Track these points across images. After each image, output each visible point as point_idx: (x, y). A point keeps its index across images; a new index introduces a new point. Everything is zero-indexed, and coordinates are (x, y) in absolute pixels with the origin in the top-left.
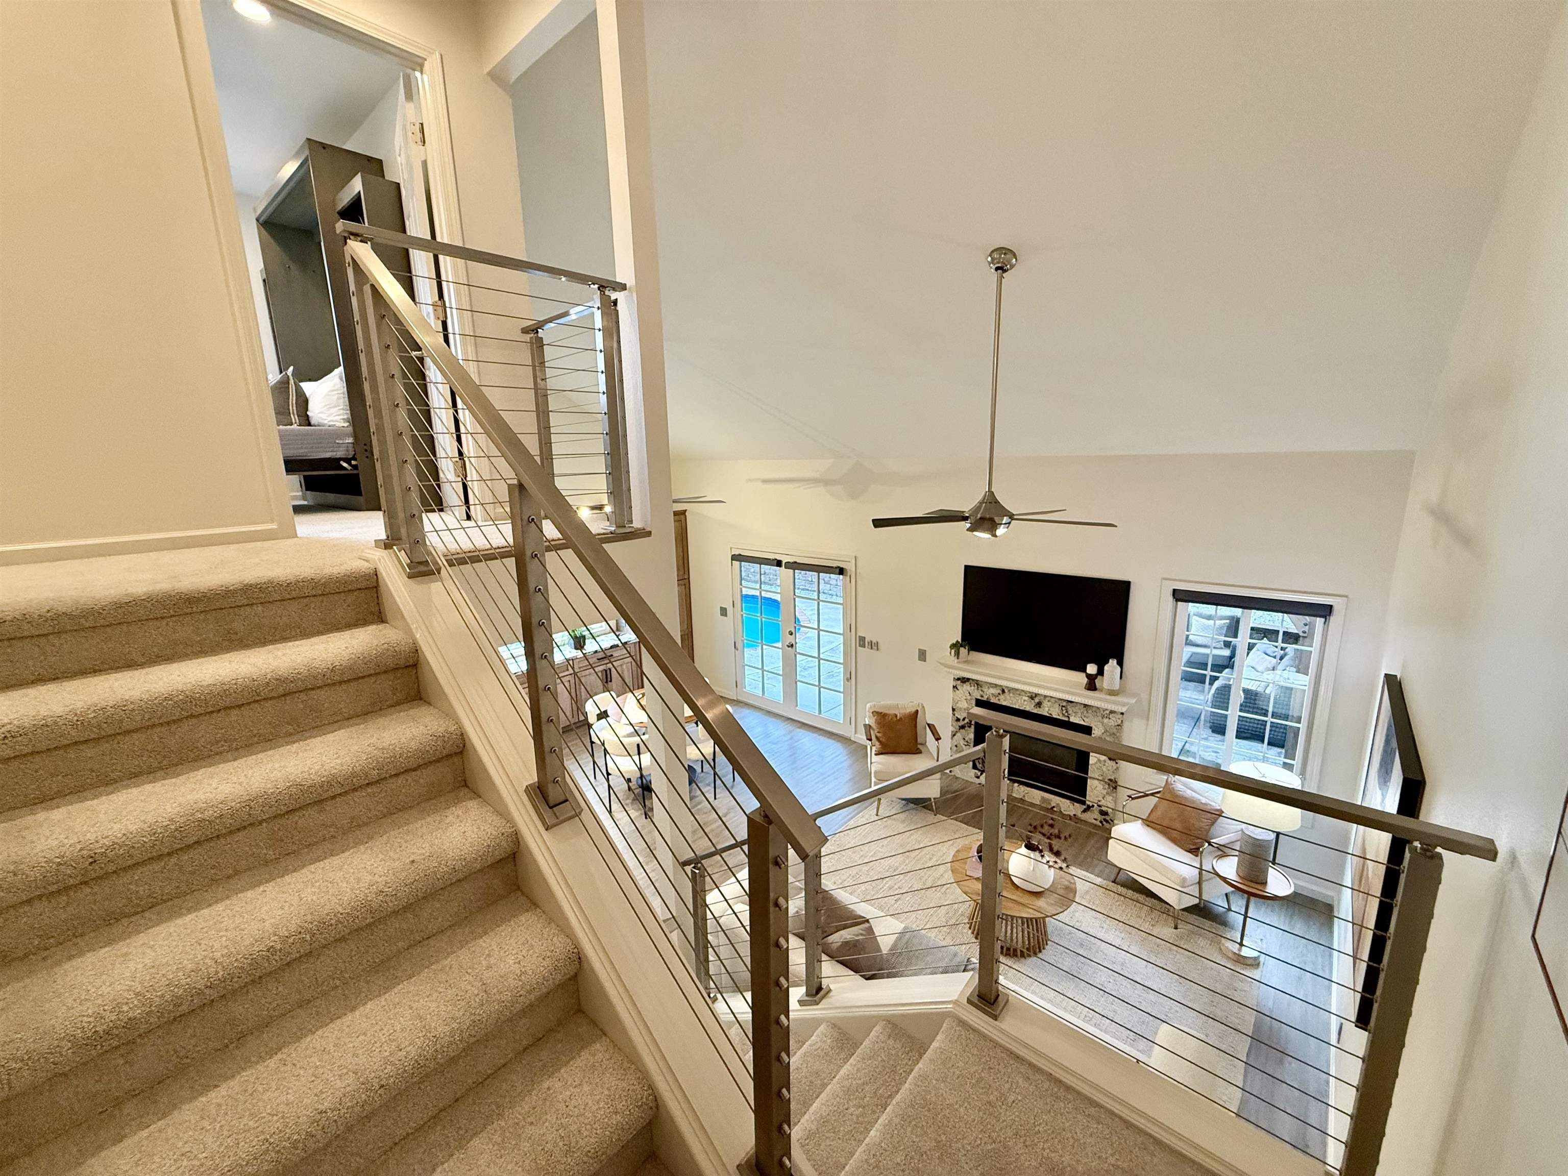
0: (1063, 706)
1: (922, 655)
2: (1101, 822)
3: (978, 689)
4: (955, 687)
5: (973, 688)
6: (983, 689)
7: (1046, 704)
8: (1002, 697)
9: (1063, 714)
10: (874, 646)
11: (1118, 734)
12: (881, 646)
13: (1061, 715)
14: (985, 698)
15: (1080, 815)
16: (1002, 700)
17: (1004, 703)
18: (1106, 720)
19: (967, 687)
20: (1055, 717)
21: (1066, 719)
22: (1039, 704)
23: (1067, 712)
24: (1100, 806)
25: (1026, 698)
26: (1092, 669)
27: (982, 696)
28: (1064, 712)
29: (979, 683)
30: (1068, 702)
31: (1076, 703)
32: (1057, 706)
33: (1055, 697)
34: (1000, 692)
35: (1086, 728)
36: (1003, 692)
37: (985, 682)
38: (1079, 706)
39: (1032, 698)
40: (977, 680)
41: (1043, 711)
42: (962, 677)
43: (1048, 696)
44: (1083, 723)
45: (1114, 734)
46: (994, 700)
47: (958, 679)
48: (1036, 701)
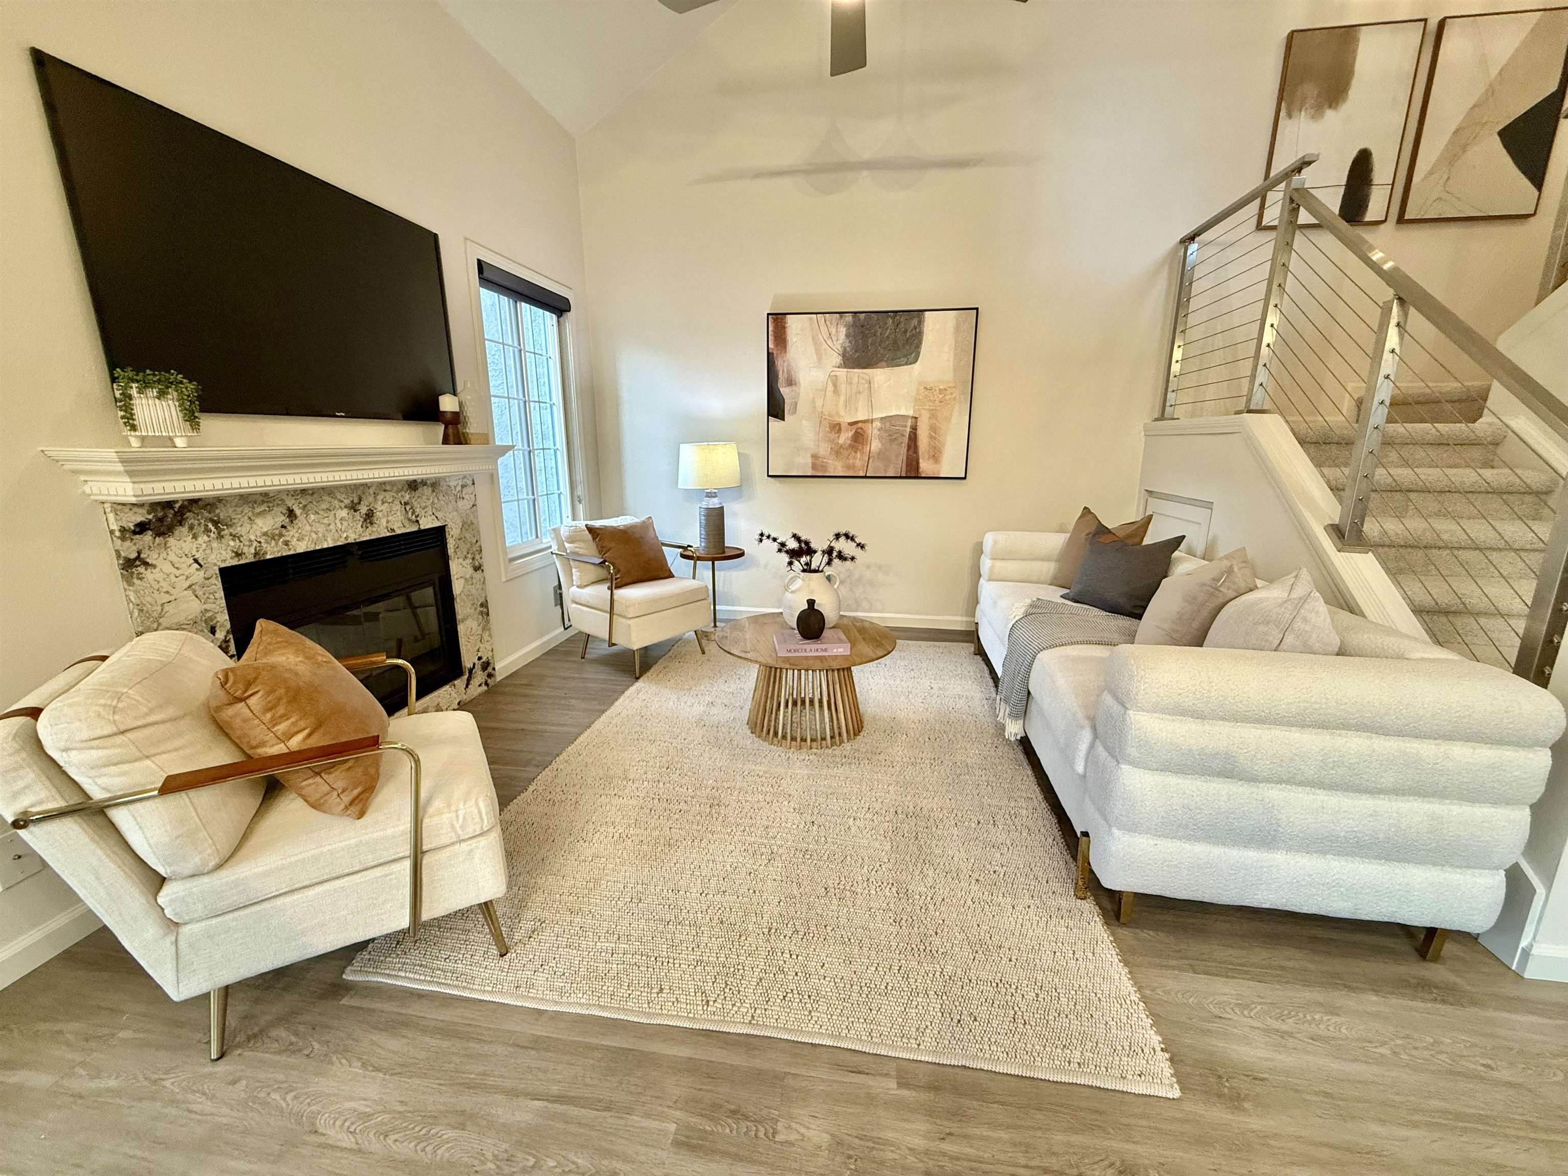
0: (406, 504)
2: (487, 684)
3: (220, 537)
5: (202, 539)
6: (238, 530)
7: (381, 509)
8: (292, 533)
9: (410, 520)
11: (475, 522)
13: (407, 523)
14: (249, 558)
15: (465, 697)
16: (294, 542)
17: (301, 547)
18: (460, 503)
20: (399, 532)
21: (414, 528)
22: (369, 517)
23: (413, 513)
24: (480, 658)
25: (344, 513)
26: (447, 404)
27: (238, 555)
28: (410, 513)
29: (222, 513)
30: (413, 485)
31: (424, 483)
32: (397, 507)
33: (392, 484)
34: (282, 519)
35: (439, 533)
36: (291, 514)
37: (246, 499)
38: (427, 491)
39: (353, 507)
40: (219, 500)
41: (379, 531)
42: (169, 504)
43: (383, 486)
44: (437, 524)
45: (468, 525)
46: (272, 551)
47: (141, 528)
48: (364, 509)
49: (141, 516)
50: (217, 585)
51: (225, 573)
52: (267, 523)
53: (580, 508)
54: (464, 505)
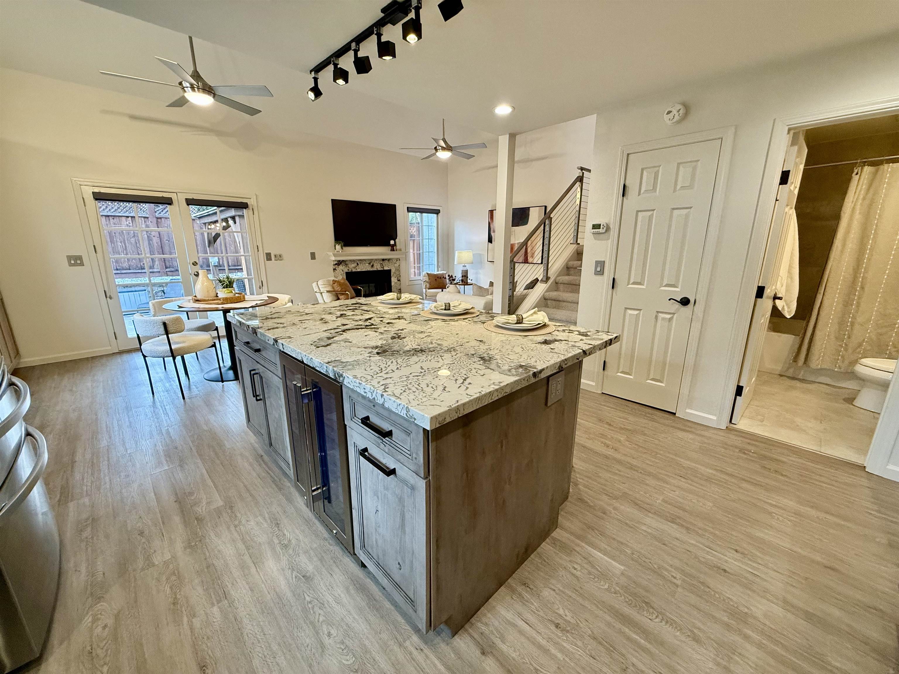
0: (382, 264)
1: (313, 256)
3: (346, 267)
4: (334, 269)
5: (344, 267)
6: (349, 266)
7: (375, 264)
8: (357, 268)
10: (279, 257)
12: (284, 256)
13: (381, 268)
14: (350, 271)
17: (359, 270)
18: (395, 265)
19: (341, 267)
20: (379, 269)
21: (383, 269)
22: (373, 266)
23: (383, 266)
25: (368, 265)
26: (392, 242)
29: (347, 263)
30: (383, 260)
31: (386, 259)
32: (379, 264)
33: (378, 259)
34: (356, 265)
35: (389, 271)
36: (358, 264)
37: (350, 260)
38: (387, 261)
39: (370, 264)
40: (347, 261)
41: (375, 269)
42: (339, 261)
43: (376, 260)
44: (388, 269)
45: (398, 270)
46: (354, 270)
47: (336, 264)
48: (371, 264)
49: (336, 262)
50: (345, 274)
51: (346, 273)
52: (353, 265)
53: (440, 269)
54: (397, 265)
